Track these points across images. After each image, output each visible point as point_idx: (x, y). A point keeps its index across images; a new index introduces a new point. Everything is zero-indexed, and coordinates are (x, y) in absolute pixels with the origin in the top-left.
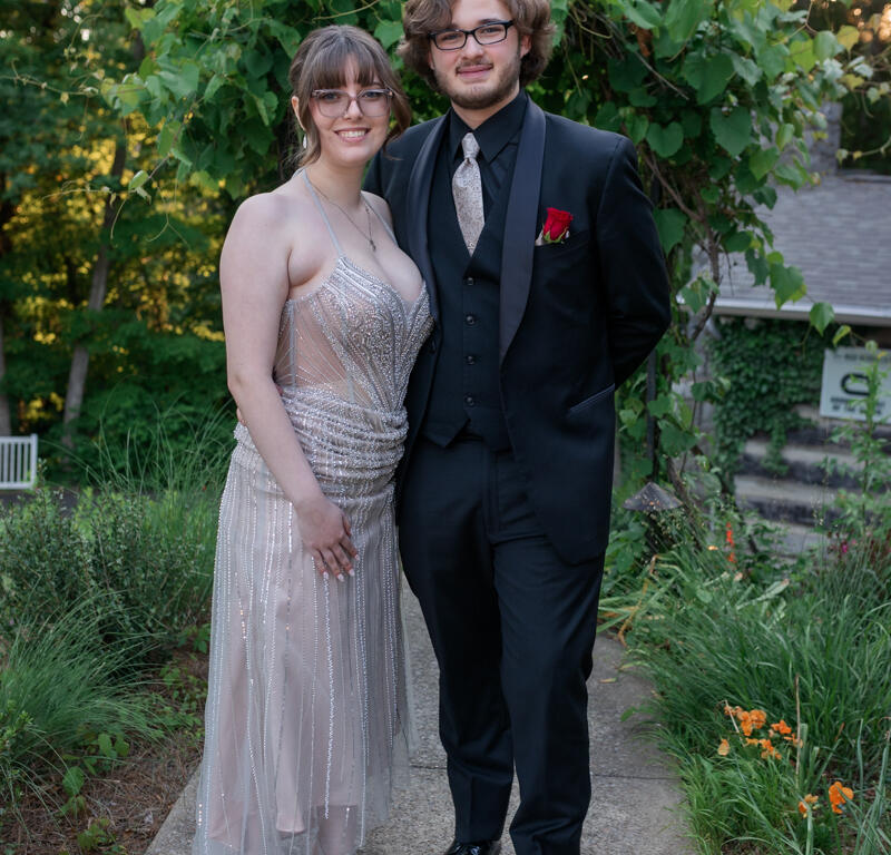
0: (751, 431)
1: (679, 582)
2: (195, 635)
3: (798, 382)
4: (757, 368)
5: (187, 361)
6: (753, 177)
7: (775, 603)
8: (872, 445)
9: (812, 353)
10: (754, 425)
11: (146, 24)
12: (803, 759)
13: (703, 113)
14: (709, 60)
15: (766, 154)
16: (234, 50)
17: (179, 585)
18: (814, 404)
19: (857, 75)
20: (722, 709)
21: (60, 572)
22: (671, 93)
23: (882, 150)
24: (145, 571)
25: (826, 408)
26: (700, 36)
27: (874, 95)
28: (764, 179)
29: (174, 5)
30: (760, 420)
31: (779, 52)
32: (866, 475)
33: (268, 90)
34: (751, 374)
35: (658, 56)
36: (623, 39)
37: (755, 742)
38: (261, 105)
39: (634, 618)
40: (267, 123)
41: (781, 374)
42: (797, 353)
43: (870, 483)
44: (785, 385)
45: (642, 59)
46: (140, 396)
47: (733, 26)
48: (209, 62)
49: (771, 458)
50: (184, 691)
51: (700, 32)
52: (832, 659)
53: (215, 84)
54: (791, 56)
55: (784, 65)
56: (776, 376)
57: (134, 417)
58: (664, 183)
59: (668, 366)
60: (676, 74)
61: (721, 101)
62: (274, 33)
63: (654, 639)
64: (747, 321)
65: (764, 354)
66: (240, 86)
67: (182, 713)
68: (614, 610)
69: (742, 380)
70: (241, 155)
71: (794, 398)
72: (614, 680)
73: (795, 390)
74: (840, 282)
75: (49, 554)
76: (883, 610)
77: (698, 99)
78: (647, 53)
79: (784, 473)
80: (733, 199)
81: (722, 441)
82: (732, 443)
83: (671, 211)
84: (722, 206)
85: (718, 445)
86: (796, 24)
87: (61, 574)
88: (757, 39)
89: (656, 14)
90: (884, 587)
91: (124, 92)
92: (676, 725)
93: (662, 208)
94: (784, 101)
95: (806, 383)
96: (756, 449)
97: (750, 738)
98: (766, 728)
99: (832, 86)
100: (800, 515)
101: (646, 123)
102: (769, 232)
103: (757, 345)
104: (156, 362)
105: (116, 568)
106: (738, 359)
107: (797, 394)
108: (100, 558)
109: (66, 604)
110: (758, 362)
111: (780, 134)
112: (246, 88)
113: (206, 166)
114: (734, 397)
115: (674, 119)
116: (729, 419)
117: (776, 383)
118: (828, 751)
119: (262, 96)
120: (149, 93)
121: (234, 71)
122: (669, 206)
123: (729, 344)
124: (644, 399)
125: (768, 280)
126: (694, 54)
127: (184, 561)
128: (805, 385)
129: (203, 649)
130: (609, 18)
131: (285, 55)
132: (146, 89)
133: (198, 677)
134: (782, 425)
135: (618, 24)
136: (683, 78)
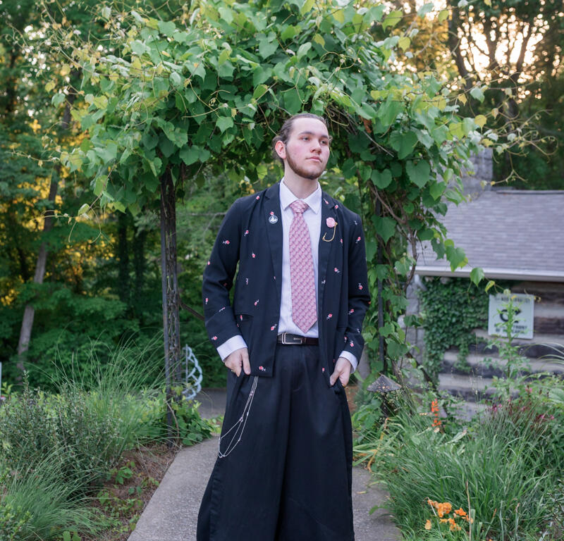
0: (447, 346)
1: (402, 433)
2: (116, 474)
3: (474, 315)
4: (449, 307)
5: (96, 312)
6: (432, 198)
7: (458, 446)
8: (511, 350)
9: (482, 297)
10: (449, 343)
11: (83, 119)
13: (402, 163)
14: (404, 135)
15: (440, 185)
16: (137, 136)
17: (108, 443)
18: (485, 328)
19: (490, 139)
20: (427, 503)
21: (38, 436)
22: (384, 153)
23: (507, 180)
24: (87, 435)
25: (492, 331)
26: (399, 121)
27: (500, 150)
28: (439, 198)
29: (102, 110)
30: (452, 339)
31: (443, 130)
32: (509, 368)
33: (156, 157)
34: (446, 312)
36: (356, 124)
37: (445, 520)
38: (152, 165)
39: (376, 456)
40: (156, 175)
41: (464, 311)
42: (473, 298)
43: (511, 372)
44: (466, 317)
45: (367, 135)
46: (67, 336)
47: (416, 117)
48: (123, 142)
49: (461, 362)
50: (111, 507)
51: (398, 119)
52: (488, 472)
53: (126, 155)
54: (450, 132)
55: (446, 137)
56: (461, 312)
57: (63, 349)
58: (383, 203)
59: (390, 307)
60: (386, 143)
61: (412, 157)
62: (160, 125)
63: (388, 467)
64: (441, 279)
65: (453, 300)
66: (140, 155)
67: (111, 519)
68: (364, 452)
69: (440, 315)
70: (140, 192)
71: (472, 325)
72: (364, 492)
73: (472, 320)
74: (496, 254)
75: (32, 426)
77: (399, 157)
78: (369, 131)
79: (469, 372)
80: (423, 210)
81: (430, 353)
82: (436, 354)
83: (387, 218)
84: (417, 214)
85: (428, 356)
86: (452, 113)
88: (430, 123)
89: (374, 111)
91: (75, 159)
93: (382, 216)
94: (448, 155)
95: (479, 315)
96: (451, 357)
97: (442, 518)
98: (452, 512)
99: (475, 146)
101: (371, 170)
102: (444, 228)
103: (448, 294)
104: (77, 314)
105: (71, 434)
106: (437, 302)
107: (474, 322)
108: (61, 428)
109: (42, 455)
110: (449, 303)
111: (447, 174)
112: (144, 156)
113: (120, 199)
114: (436, 325)
115: (385, 168)
116: (434, 339)
117: (461, 316)
118: (488, 525)
119: (153, 160)
120: (88, 160)
121: (137, 147)
122: (386, 215)
123: (431, 293)
124: (377, 327)
125: (445, 256)
126: (396, 132)
127: (110, 429)
128: (478, 317)
129: (122, 482)
130: (347, 113)
131: (166, 137)
132: (87, 158)
133: (119, 498)
134: (466, 342)
135: (353, 116)
136: (390, 145)
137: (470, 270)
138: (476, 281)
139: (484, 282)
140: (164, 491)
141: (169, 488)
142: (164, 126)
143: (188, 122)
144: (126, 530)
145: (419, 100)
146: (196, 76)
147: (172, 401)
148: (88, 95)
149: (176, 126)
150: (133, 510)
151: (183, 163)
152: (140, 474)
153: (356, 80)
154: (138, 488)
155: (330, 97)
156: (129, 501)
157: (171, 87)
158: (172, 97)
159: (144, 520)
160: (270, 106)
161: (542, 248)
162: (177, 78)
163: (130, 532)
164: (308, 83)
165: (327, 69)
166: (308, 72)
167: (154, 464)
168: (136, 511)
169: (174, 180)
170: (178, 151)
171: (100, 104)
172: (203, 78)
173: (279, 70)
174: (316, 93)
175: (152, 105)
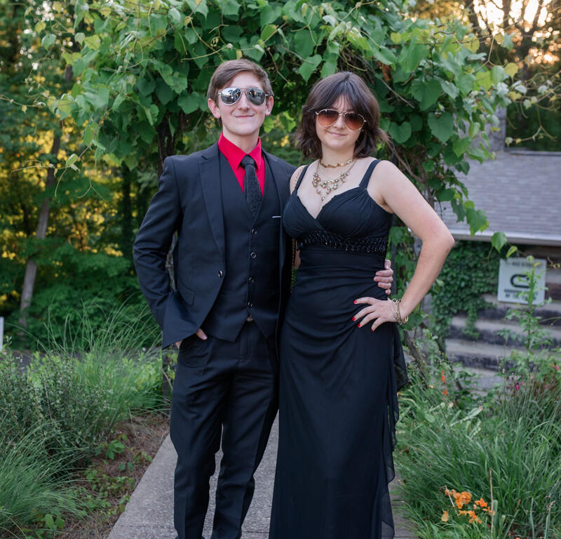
0: (455, 311)
1: (414, 409)
2: (106, 448)
3: (484, 280)
4: (458, 271)
5: (100, 269)
6: (455, 154)
7: (474, 422)
8: (532, 321)
9: (492, 261)
10: (457, 307)
11: (75, 63)
12: (496, 523)
13: (423, 116)
14: (426, 83)
15: (463, 141)
16: (131, 79)
17: (96, 416)
18: (494, 293)
19: (517, 92)
20: (443, 491)
22: (403, 104)
23: (534, 137)
24: (74, 408)
25: (501, 296)
26: (420, 69)
27: (527, 104)
28: (462, 156)
29: (94, 51)
30: (460, 304)
31: (470, 79)
32: (529, 340)
33: (152, 103)
34: (455, 275)
35: (395, 81)
36: (373, 70)
37: (465, 512)
38: (148, 113)
40: (152, 123)
41: (473, 275)
42: (483, 262)
43: (531, 344)
44: (476, 282)
45: (385, 84)
46: (69, 292)
47: (442, 62)
48: (115, 86)
49: (469, 328)
50: (100, 485)
51: (420, 67)
52: (512, 458)
53: (119, 100)
54: (476, 81)
55: (473, 87)
56: (470, 276)
57: (65, 305)
58: (400, 158)
59: (404, 273)
60: (406, 92)
61: (434, 109)
62: (156, 68)
63: (399, 446)
65: (463, 264)
66: (135, 101)
67: (98, 499)
69: (449, 279)
70: (135, 143)
71: (482, 290)
73: (482, 285)
74: (509, 218)
75: (13, 398)
76: (543, 426)
77: (421, 107)
78: (388, 80)
79: (477, 337)
80: (443, 168)
81: (437, 317)
82: (443, 319)
84: (436, 173)
85: (435, 320)
86: (479, 61)
87: (21, 410)
88: (457, 70)
89: (393, 56)
90: (543, 411)
91: (63, 105)
92: (414, 502)
94: (473, 108)
95: (489, 280)
96: (458, 322)
97: (461, 510)
98: (471, 503)
99: (502, 99)
100: (487, 364)
101: (389, 122)
102: (466, 189)
103: (458, 257)
104: (80, 271)
105: (56, 406)
106: (446, 266)
107: (483, 287)
108: (46, 399)
109: (24, 429)
110: (458, 267)
111: (471, 129)
113: (113, 151)
114: (444, 290)
115: (404, 121)
116: (441, 304)
117: (470, 280)
118: (511, 518)
119: (149, 108)
120: (77, 106)
121: (131, 92)
125: (465, 218)
126: (418, 80)
127: (100, 401)
128: (488, 282)
129: (112, 456)
130: (364, 58)
131: (163, 82)
132: (76, 103)
133: (109, 475)
134: (475, 307)
135: (370, 62)
136: (411, 95)
137: (491, 234)
138: (498, 246)
139: (506, 248)
140: (157, 468)
141: (163, 464)
142: (161, 69)
143: (188, 65)
144: (115, 512)
145: (449, 41)
146: (197, 13)
147: (169, 369)
148: (78, 34)
149: (174, 70)
150: (123, 489)
151: (181, 112)
152: (132, 449)
153: (374, 22)
154: (129, 464)
155: (344, 39)
156: (120, 479)
157: (169, 26)
158: (170, 37)
159: (135, 501)
160: (279, 50)
161: (555, 211)
162: (176, 15)
163: (119, 515)
164: (322, 22)
165: (343, 9)
166: (322, 10)
167: (148, 436)
168: (126, 490)
169: (173, 131)
170: (176, 97)
171: (92, 44)
172: (206, 15)
173: (290, 8)
174: (331, 33)
175: (148, 45)
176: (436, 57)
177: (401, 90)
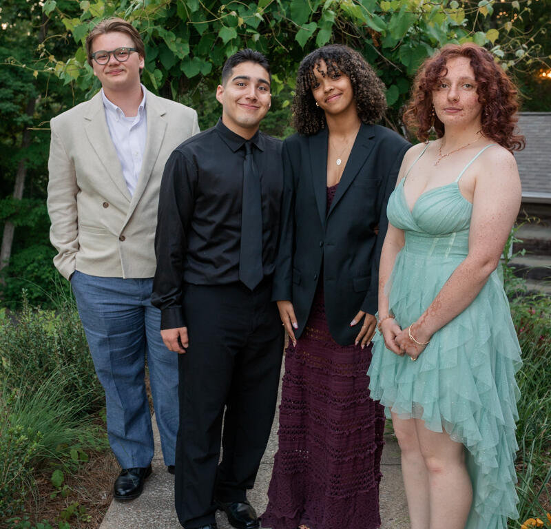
8: (507, 270)
11: (76, 28)
13: (409, 79)
14: (414, 49)
19: (496, 56)
21: (40, 355)
22: (391, 66)
26: (407, 35)
27: (505, 67)
33: (156, 68)
35: (384, 47)
36: (363, 36)
38: (152, 77)
40: (156, 88)
45: (375, 49)
51: (409, 33)
57: (44, 265)
58: (387, 120)
60: (394, 57)
62: (160, 35)
75: (35, 344)
77: (408, 71)
78: (377, 45)
86: (461, 27)
88: (440, 36)
89: (383, 23)
105: (72, 353)
108: (61, 347)
115: (392, 84)
119: (153, 73)
126: (405, 45)
130: (355, 25)
131: (167, 46)
132: (84, 69)
135: (360, 28)
136: (399, 59)
143: (189, 32)
145: (436, 12)
148: (83, 2)
149: (177, 36)
151: (183, 75)
155: (339, 7)
158: (174, 5)
160: (275, 16)
169: (174, 94)
170: (179, 62)
171: (96, 11)
174: (326, 3)
175: (153, 13)
176: (422, 24)
177: (390, 55)
